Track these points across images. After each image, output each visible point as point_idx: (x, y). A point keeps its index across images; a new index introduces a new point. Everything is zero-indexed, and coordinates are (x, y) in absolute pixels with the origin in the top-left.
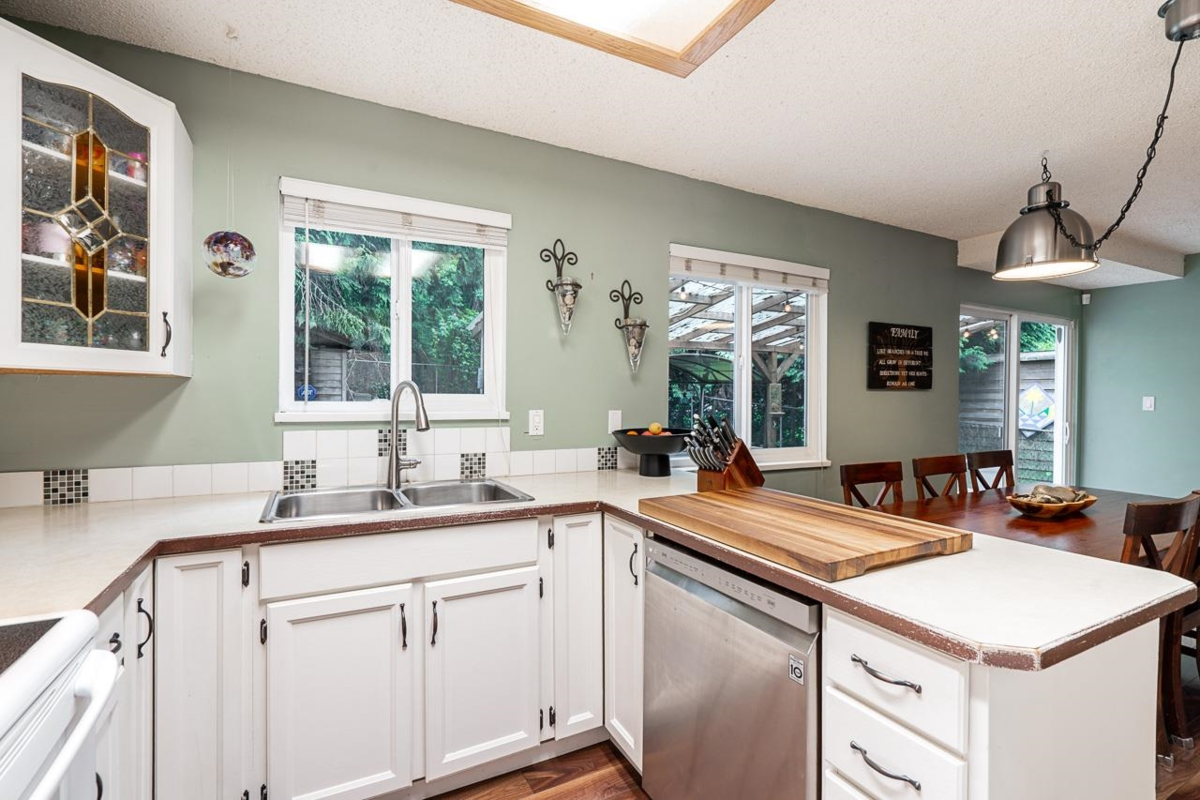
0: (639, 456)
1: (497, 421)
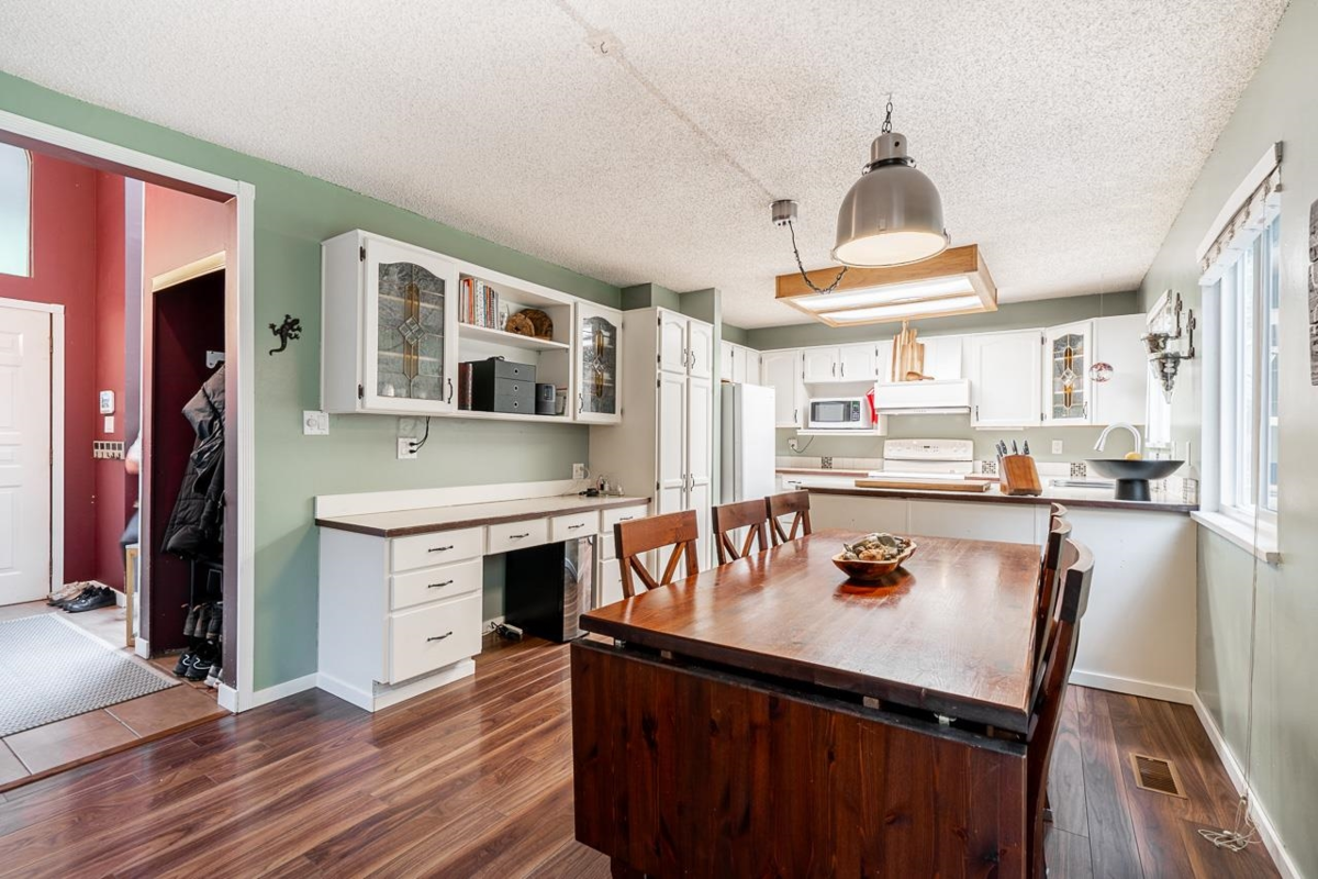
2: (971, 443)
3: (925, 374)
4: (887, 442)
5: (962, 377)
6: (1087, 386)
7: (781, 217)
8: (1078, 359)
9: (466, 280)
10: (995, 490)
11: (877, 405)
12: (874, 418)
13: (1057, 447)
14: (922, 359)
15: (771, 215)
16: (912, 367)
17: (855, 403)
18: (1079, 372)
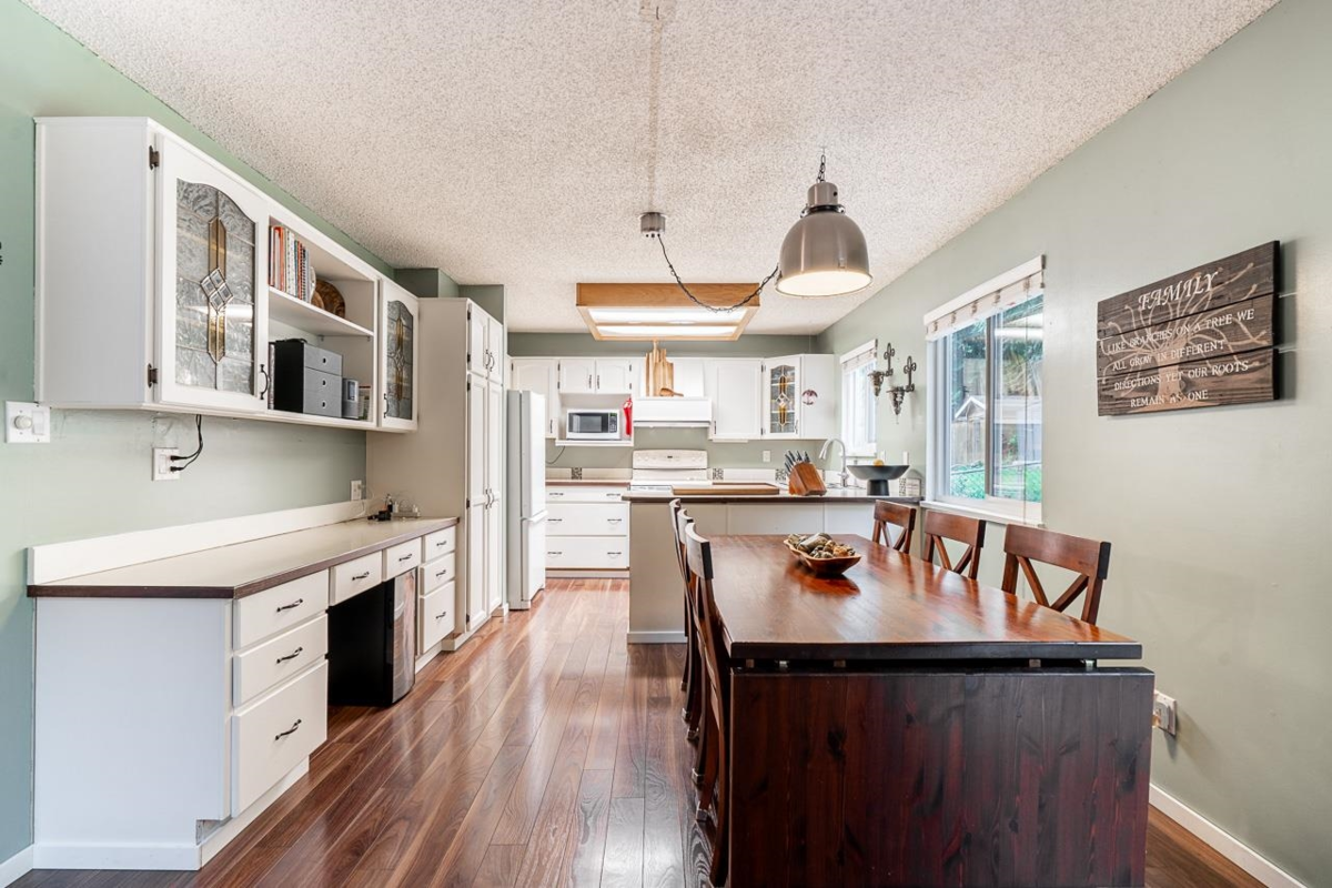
2: (705, 453)
3: (676, 390)
4: (635, 452)
5: (705, 395)
6: (798, 407)
7: (652, 229)
8: (790, 386)
9: (276, 228)
10: (785, 493)
11: (635, 417)
12: (629, 432)
13: (766, 455)
14: (672, 377)
15: (639, 224)
16: (664, 384)
17: (612, 415)
18: (791, 394)
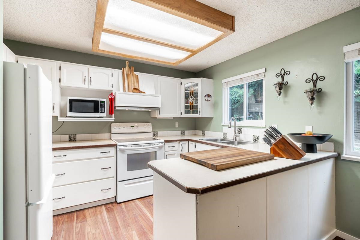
0: (301, 144)
1: (260, 127)
2: (151, 124)
3: (141, 90)
6: (200, 102)
8: (195, 93)
12: (111, 112)
13: (177, 125)
14: (138, 82)
16: (134, 86)
17: (101, 102)
18: (196, 97)
